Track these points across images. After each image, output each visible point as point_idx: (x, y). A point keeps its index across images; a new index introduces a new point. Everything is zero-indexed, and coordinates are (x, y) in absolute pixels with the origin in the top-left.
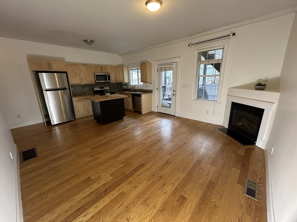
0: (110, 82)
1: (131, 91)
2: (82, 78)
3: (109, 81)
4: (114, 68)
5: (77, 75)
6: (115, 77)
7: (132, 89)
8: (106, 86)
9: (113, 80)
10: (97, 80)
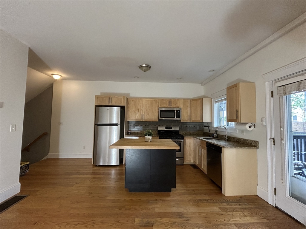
0: (180, 120)
1: (213, 136)
2: (144, 113)
3: (178, 119)
4: (189, 101)
5: (139, 110)
6: (189, 114)
7: (215, 134)
8: (176, 126)
9: (184, 117)
10: (161, 117)
